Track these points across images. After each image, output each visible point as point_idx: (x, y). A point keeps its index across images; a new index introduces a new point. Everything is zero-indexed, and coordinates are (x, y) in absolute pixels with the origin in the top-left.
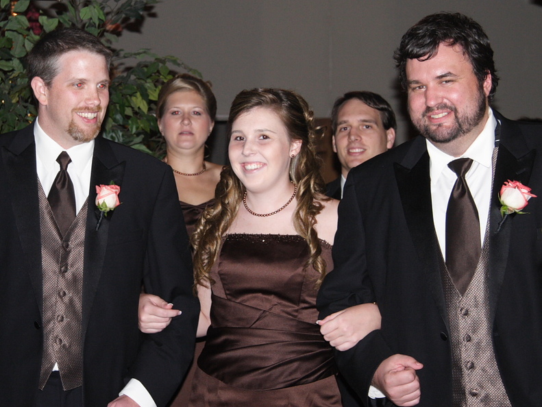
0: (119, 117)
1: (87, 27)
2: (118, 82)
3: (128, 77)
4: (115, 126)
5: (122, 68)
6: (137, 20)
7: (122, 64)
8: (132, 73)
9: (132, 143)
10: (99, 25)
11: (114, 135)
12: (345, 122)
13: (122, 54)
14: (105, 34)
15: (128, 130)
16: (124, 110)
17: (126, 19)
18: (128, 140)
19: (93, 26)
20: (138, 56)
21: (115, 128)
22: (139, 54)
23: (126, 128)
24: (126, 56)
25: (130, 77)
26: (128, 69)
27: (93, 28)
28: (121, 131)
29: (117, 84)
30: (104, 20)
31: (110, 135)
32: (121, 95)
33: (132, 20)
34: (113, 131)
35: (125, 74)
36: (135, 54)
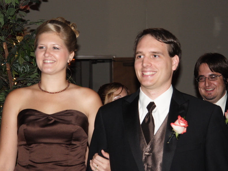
0: (27, 57)
1: (9, 8)
2: (26, 38)
3: (32, 35)
4: (25, 62)
5: (28, 30)
6: (36, 3)
7: (28, 28)
8: (34, 33)
9: (34, 72)
10: (16, 6)
11: (25, 67)
12: (140, 53)
13: (29, 22)
14: (19, 11)
15: (33, 64)
16: (30, 54)
17: (31, 3)
18: (32, 70)
19: (12, 7)
20: (37, 24)
21: (25, 64)
22: (38, 22)
23: (31, 64)
24: (31, 23)
25: (33, 35)
26: (32, 31)
27: (13, 8)
28: (28, 65)
29: (26, 39)
30: (18, 4)
31: (23, 67)
32: (28, 45)
33: (34, 4)
34: (24, 66)
35: (30, 34)
36: (36, 23)
